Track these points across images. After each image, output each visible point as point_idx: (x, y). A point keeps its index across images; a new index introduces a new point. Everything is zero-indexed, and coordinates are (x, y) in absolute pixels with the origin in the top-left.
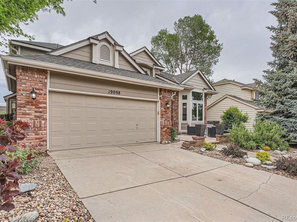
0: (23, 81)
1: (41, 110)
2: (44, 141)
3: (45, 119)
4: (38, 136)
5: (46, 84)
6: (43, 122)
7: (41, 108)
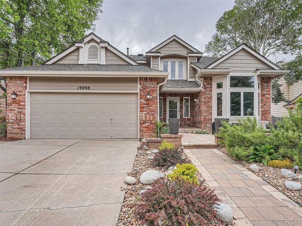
0: (10, 87)
1: (21, 107)
2: (23, 130)
3: (24, 114)
4: (19, 127)
5: (26, 87)
6: (22, 116)
7: (22, 105)
